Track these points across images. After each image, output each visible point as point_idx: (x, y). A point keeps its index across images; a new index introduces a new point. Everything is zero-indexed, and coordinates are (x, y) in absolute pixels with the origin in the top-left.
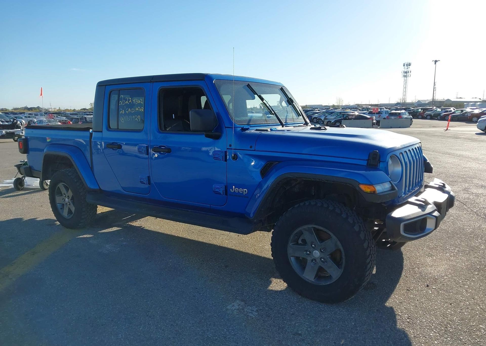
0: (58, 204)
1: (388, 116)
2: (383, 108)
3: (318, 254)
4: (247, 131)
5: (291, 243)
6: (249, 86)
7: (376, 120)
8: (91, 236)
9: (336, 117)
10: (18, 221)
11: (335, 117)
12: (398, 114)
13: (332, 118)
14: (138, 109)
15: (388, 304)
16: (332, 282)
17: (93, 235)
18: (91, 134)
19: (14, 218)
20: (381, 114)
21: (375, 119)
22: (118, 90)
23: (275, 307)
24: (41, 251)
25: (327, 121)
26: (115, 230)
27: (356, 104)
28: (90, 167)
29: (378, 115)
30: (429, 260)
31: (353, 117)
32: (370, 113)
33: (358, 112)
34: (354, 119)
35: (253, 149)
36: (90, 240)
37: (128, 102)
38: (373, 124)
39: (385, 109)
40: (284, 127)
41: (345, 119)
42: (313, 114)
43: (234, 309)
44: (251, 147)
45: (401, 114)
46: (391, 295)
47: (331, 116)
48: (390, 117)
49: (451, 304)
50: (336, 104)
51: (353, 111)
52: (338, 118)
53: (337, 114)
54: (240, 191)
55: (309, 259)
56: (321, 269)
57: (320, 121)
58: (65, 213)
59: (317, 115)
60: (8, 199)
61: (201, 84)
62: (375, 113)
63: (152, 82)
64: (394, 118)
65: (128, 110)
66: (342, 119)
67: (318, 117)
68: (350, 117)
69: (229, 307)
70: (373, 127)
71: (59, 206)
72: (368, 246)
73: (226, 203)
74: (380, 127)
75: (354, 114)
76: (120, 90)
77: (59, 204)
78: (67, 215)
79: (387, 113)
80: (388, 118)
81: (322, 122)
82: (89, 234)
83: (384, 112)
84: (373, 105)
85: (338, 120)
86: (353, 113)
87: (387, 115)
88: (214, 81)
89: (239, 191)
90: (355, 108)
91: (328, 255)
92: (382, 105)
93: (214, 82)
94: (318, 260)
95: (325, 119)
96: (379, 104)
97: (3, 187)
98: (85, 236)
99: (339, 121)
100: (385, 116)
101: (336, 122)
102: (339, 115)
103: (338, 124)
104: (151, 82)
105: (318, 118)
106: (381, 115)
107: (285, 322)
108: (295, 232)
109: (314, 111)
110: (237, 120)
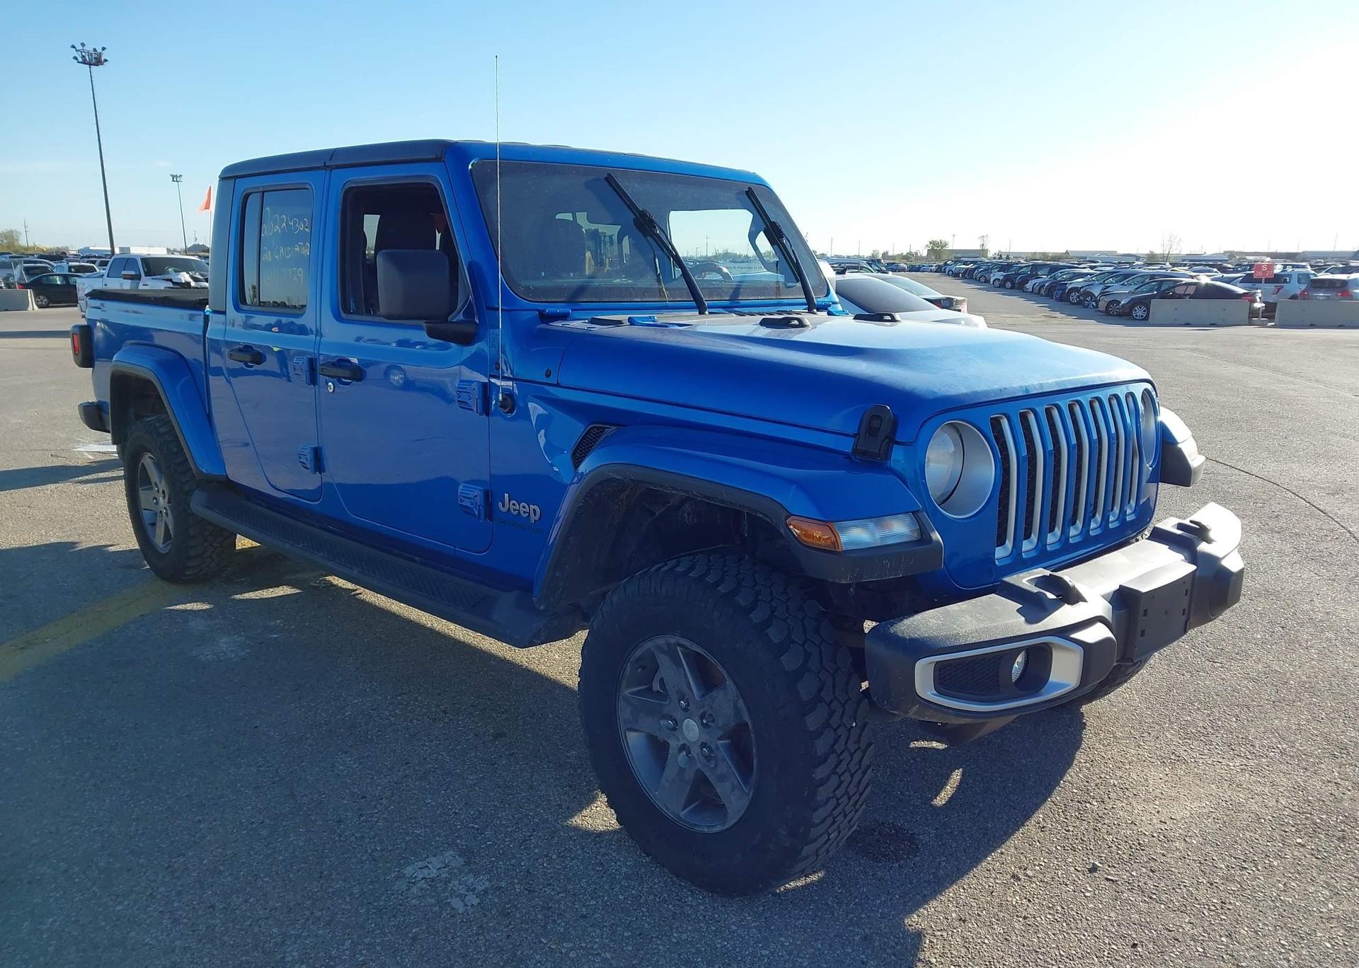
0: (144, 511)
1: (1304, 291)
2: (1303, 264)
3: (694, 730)
4: (558, 324)
5: (627, 687)
6: (609, 179)
7: (1264, 303)
8: (206, 607)
9: (1137, 289)
10: (61, 550)
11: (1132, 288)
12: (1340, 285)
13: (1123, 293)
14: (298, 249)
15: (915, 921)
16: (728, 825)
17: (212, 606)
18: (206, 318)
19: (59, 540)
20: (1285, 281)
21: (1260, 298)
22: (259, 192)
23: (549, 885)
24: (48, 640)
25: (1108, 299)
26: (281, 593)
27: (1225, 252)
28: (205, 411)
29: (1271, 287)
30: (1156, 776)
31: (1191, 290)
32: (1248, 279)
33: (1208, 276)
34: (1192, 297)
35: (552, 380)
36: (192, 620)
37: (280, 226)
38: (1253, 313)
39: (1309, 267)
40: (707, 313)
41: (1163, 296)
42: (1071, 279)
43: (421, 876)
44: (548, 375)
45: (1350, 284)
46: (947, 888)
47: (1122, 285)
48: (1310, 293)
49: (1134, 946)
50: (1158, 251)
51: (1194, 272)
52: (1142, 292)
53: (1142, 279)
54: (522, 510)
55: (674, 744)
56: (701, 781)
57: (1089, 299)
58: (159, 539)
59: (1081, 280)
60: (86, 487)
61: (436, 175)
62: (1263, 280)
63: (328, 167)
64: (1325, 298)
65: (278, 253)
66: (1153, 297)
67: (1083, 287)
68: (1179, 291)
69: (408, 871)
70: (1250, 324)
71: (146, 515)
72: (826, 725)
73: (490, 546)
74: (1273, 324)
75: (1195, 280)
76: (264, 192)
77: (146, 511)
78: (163, 543)
79: (1303, 281)
80: (1303, 296)
81: (1094, 303)
82: (203, 602)
83: (1293, 277)
84: (1280, 253)
85: (1144, 299)
86: (1192, 277)
87: (1303, 287)
88: (472, 165)
89: (519, 510)
90: (1203, 263)
91: (720, 739)
92: (1309, 256)
93: (470, 167)
94: (695, 751)
95: (1103, 294)
96: (1301, 251)
97: (102, 453)
98: (189, 606)
99: (1143, 301)
100: (1296, 288)
101: (1134, 303)
102: (1148, 283)
103: (1139, 312)
104: (326, 167)
105: (1082, 290)
106: (1282, 287)
107: (542, 940)
108: (638, 653)
109: (1077, 268)
110: (528, 288)
